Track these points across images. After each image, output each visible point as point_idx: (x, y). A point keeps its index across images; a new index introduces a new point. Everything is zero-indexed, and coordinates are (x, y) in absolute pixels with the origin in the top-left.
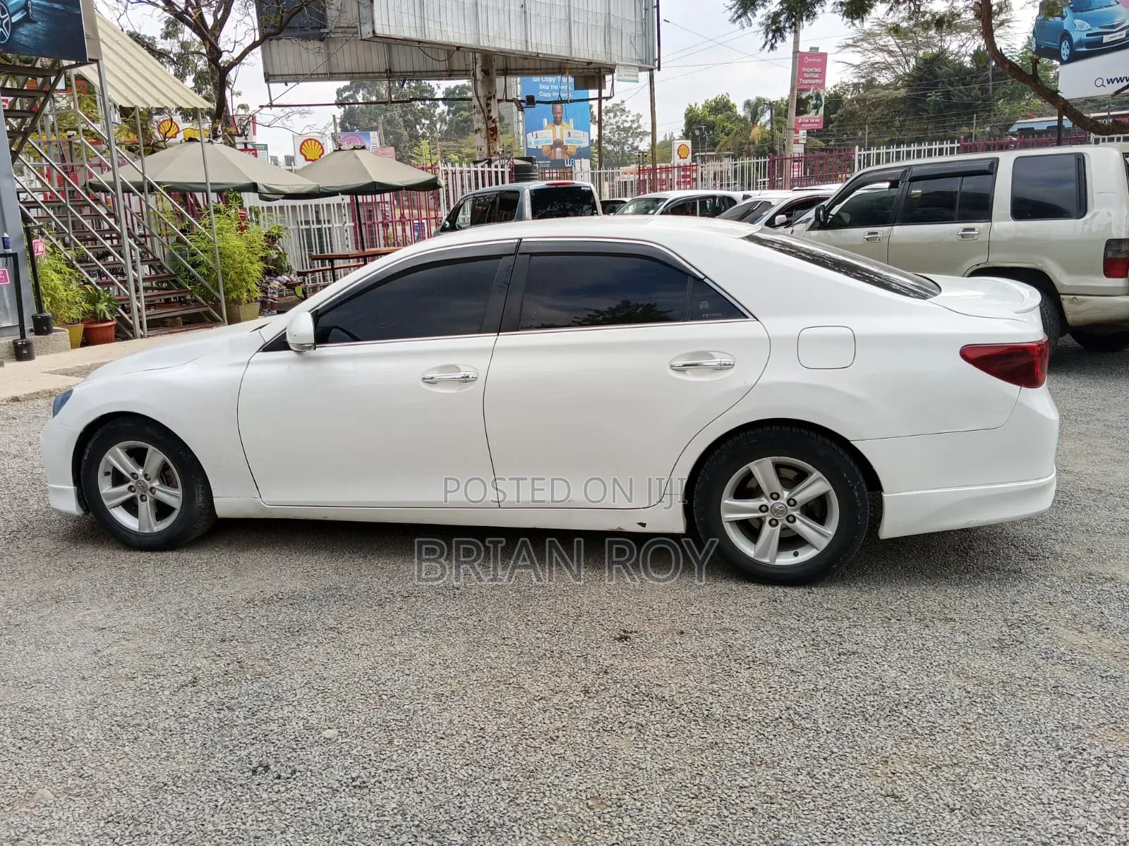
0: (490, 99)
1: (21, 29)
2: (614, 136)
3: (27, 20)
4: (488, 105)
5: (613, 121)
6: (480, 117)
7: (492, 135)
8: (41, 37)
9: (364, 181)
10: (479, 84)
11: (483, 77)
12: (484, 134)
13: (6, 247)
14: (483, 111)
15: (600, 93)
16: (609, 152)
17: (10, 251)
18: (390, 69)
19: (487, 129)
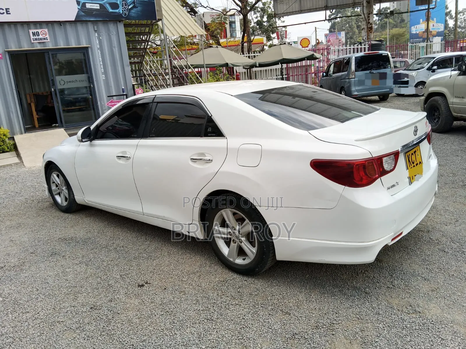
0: (369, 14)
1: (132, 11)
2: (462, 24)
3: (134, 7)
4: (368, 17)
5: (462, 17)
6: (364, 23)
7: (370, 31)
8: (139, 13)
9: (279, 58)
10: (365, 8)
11: (367, 4)
12: (366, 30)
13: (123, 92)
14: (366, 20)
15: (429, 7)
16: (459, 32)
17: (125, 93)
18: (326, 6)
19: (367, 28)
